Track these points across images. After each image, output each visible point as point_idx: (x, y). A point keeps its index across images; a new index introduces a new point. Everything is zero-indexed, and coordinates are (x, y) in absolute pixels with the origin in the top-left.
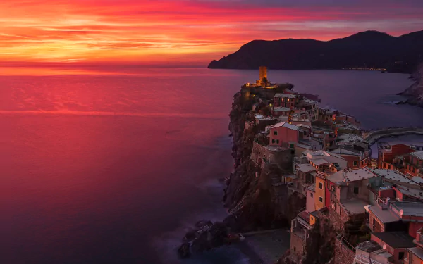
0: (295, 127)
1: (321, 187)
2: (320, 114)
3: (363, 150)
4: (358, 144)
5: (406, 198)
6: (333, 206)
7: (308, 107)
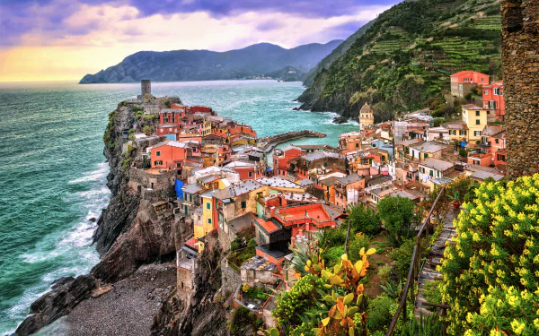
0: (181, 145)
1: (208, 207)
2: (213, 127)
3: (257, 159)
4: (253, 154)
5: (290, 203)
6: (221, 226)
7: (199, 121)
